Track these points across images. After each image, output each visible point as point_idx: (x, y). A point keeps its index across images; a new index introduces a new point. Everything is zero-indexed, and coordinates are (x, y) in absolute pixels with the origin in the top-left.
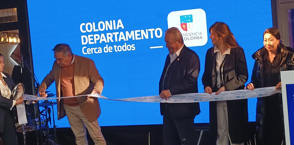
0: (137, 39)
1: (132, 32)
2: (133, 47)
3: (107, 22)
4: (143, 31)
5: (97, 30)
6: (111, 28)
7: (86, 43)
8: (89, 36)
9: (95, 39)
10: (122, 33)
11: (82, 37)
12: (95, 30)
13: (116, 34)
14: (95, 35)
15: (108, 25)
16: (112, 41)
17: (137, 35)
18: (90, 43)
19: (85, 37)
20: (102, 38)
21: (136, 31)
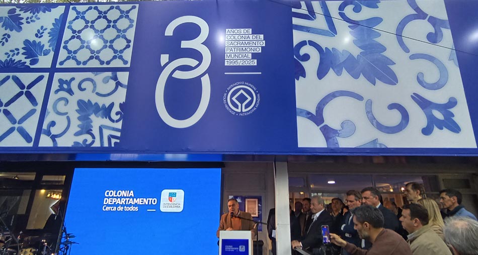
0: (140, 204)
1: (138, 199)
2: (136, 209)
3: (123, 191)
4: (145, 199)
5: (116, 196)
6: (125, 196)
7: (107, 203)
8: (110, 199)
9: (113, 202)
10: (131, 199)
11: (105, 199)
12: (115, 196)
13: (127, 199)
14: (114, 199)
15: (123, 193)
16: (124, 203)
17: (141, 201)
18: (109, 203)
19: (107, 199)
20: (118, 201)
21: (141, 199)
